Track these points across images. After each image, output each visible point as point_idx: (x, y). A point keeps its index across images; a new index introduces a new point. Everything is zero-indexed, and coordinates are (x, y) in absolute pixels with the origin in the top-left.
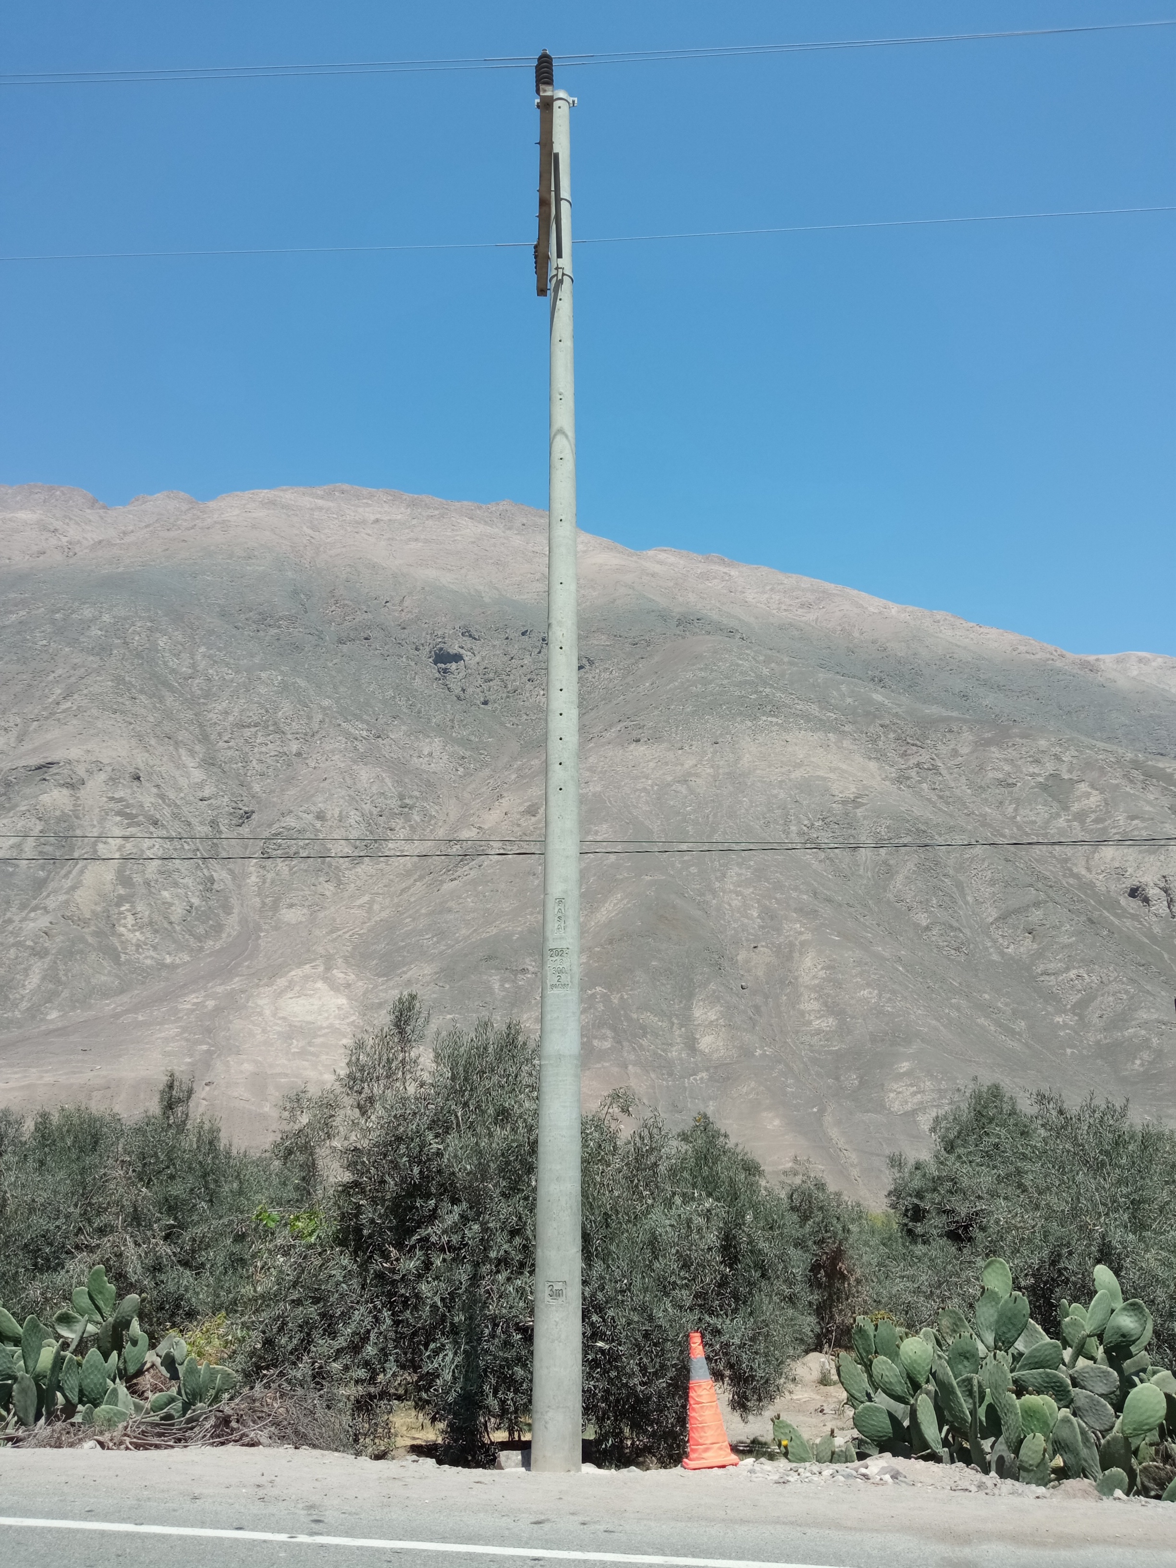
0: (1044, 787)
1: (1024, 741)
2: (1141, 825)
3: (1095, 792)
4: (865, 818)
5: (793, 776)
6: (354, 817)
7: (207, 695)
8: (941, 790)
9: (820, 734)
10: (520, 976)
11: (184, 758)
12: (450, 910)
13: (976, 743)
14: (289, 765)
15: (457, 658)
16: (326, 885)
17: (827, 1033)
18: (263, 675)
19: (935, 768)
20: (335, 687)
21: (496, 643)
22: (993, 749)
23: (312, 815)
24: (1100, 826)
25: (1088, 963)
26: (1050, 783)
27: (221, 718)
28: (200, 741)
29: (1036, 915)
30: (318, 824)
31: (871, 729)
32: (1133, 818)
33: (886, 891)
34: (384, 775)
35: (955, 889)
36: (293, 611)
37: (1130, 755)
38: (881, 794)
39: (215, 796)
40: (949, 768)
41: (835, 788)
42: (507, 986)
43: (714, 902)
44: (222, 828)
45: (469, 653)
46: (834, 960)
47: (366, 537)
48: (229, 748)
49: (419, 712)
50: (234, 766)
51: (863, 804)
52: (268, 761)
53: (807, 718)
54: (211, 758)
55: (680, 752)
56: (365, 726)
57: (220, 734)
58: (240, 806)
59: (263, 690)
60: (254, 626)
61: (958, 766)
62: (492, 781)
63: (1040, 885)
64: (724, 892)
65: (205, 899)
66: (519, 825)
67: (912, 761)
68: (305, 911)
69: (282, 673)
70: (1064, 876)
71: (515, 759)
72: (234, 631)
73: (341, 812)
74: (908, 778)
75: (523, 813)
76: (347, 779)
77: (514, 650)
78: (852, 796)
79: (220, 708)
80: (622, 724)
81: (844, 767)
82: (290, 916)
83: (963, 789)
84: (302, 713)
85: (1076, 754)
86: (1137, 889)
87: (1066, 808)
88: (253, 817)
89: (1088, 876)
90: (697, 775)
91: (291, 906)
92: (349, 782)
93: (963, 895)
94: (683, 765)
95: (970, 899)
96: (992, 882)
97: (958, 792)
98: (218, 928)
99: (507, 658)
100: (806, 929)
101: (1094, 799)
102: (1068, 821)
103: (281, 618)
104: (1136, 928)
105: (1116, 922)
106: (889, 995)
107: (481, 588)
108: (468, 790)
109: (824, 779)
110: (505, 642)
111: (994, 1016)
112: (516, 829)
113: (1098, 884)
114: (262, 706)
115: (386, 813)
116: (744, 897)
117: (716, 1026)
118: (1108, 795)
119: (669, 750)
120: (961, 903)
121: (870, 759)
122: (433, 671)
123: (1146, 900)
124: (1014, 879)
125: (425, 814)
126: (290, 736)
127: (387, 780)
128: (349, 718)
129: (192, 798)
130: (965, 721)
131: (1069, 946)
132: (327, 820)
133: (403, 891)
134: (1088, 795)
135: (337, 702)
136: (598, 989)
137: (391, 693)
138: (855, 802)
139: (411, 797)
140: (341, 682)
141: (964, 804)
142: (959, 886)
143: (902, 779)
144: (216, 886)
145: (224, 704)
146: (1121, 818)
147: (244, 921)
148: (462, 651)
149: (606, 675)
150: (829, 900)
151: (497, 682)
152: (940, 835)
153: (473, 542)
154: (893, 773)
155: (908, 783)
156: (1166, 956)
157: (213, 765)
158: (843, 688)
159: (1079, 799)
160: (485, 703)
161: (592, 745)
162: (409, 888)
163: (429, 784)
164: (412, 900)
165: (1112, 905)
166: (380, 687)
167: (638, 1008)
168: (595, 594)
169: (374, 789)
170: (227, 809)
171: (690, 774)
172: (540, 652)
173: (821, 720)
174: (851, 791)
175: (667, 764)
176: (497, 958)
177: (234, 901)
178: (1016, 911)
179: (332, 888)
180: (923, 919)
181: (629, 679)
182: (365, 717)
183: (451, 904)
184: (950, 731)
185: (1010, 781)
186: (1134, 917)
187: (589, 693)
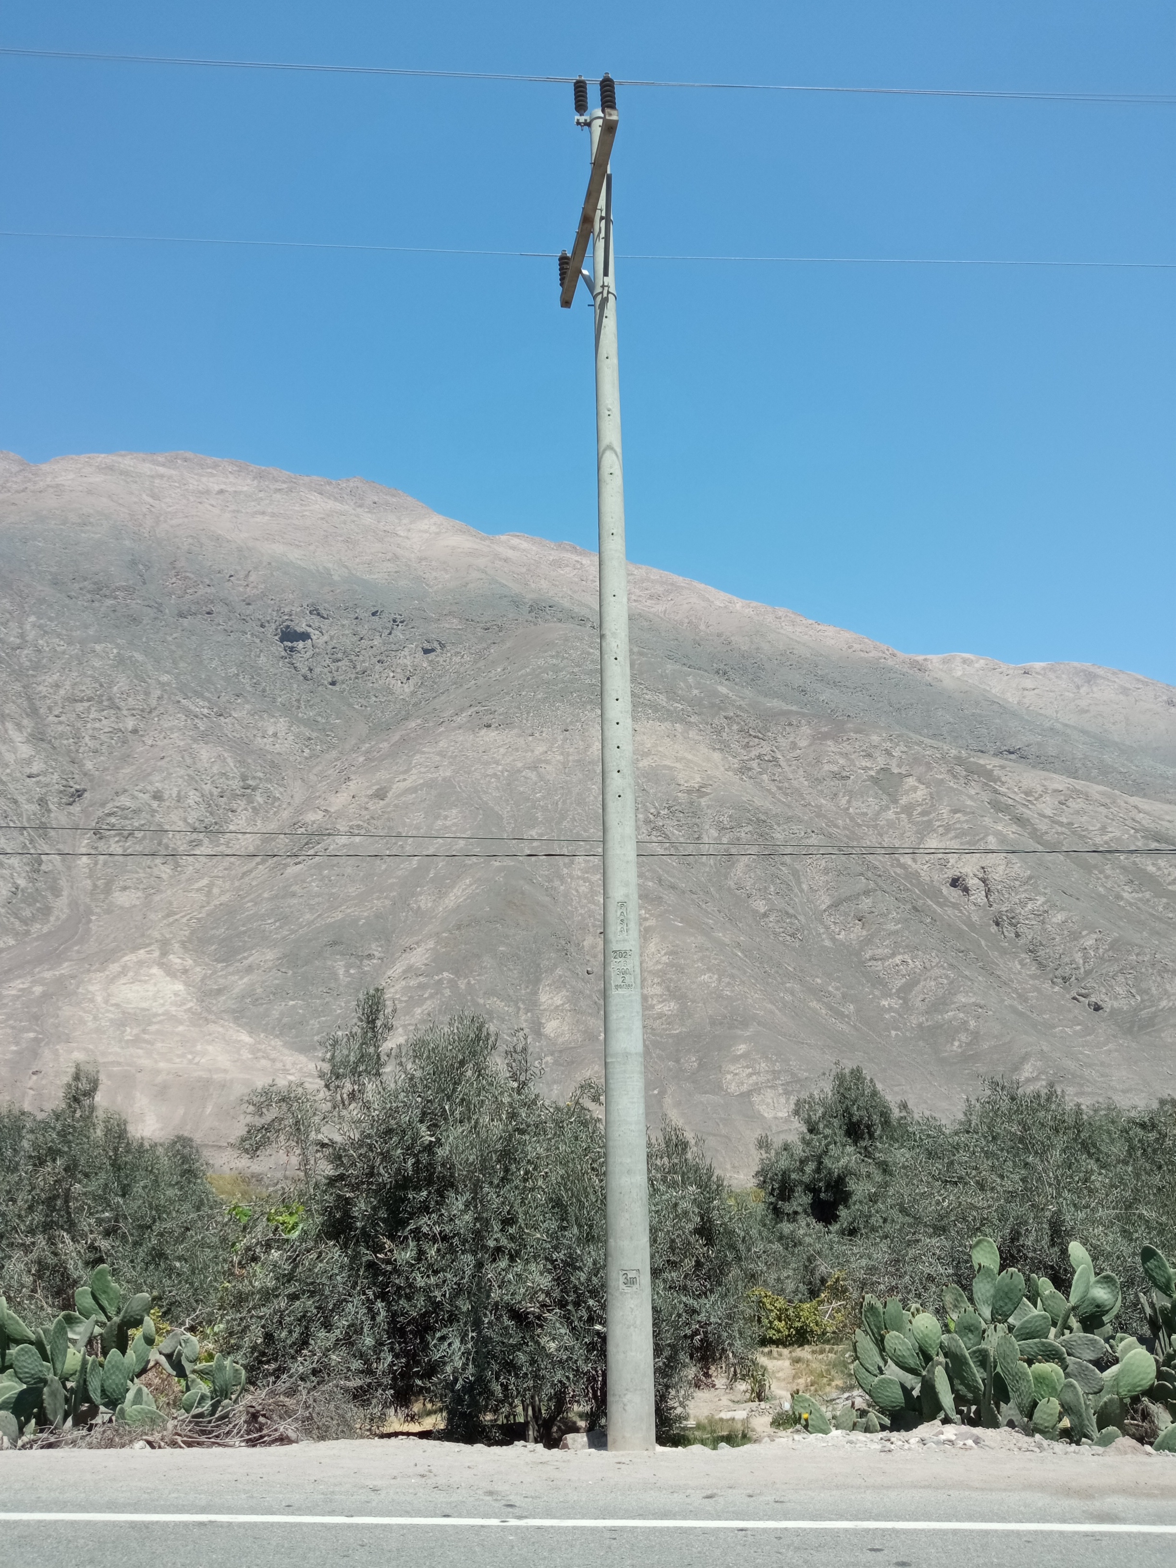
0: (875, 781)
1: (858, 736)
2: (963, 818)
3: (922, 787)
4: (708, 807)
5: (641, 765)
6: (193, 797)
7: (37, 666)
8: (780, 782)
9: (668, 724)
10: (366, 962)
11: (10, 732)
12: (294, 895)
13: (813, 736)
14: (124, 742)
15: (305, 636)
16: (162, 867)
17: (669, 1017)
18: (98, 648)
19: (775, 759)
20: (174, 662)
21: (345, 622)
22: (829, 743)
23: (148, 795)
24: (925, 819)
25: (913, 949)
26: (881, 777)
27: (51, 691)
28: (28, 715)
29: (866, 903)
30: (155, 804)
31: (716, 721)
32: (955, 811)
33: (726, 878)
34: (226, 755)
35: (791, 877)
36: (131, 582)
37: (954, 752)
38: (724, 784)
39: (44, 773)
40: (788, 760)
41: (681, 777)
42: (352, 971)
43: (562, 888)
44: (51, 806)
45: (317, 632)
46: (677, 946)
47: (210, 508)
48: (60, 723)
49: (264, 691)
50: (65, 742)
51: (708, 794)
52: (102, 737)
53: (655, 708)
54: (40, 733)
55: (530, 738)
56: (206, 704)
57: (50, 709)
58: (71, 784)
59: (97, 663)
60: (89, 596)
61: (796, 758)
62: (339, 763)
63: (870, 874)
64: (572, 878)
65: (33, 881)
66: (366, 809)
67: (754, 753)
68: (140, 894)
69: (117, 646)
70: (892, 866)
71: (363, 742)
72: (67, 601)
73: (179, 792)
74: (750, 769)
75: (371, 797)
76: (187, 757)
77: (363, 631)
78: (696, 786)
79: (50, 680)
80: (473, 709)
81: (690, 757)
82: (123, 899)
83: (800, 781)
84: (139, 688)
85: (905, 749)
86: (958, 879)
87: (895, 801)
88: (86, 795)
89: (914, 866)
90: (547, 762)
91: (125, 888)
92: (189, 761)
93: (799, 883)
94: (533, 751)
95: (805, 887)
96: (826, 871)
97: (795, 783)
98: (47, 911)
99: (356, 638)
100: (651, 915)
101: (921, 793)
102: (897, 813)
103: (118, 589)
104: (956, 916)
105: (939, 910)
106: (727, 980)
107: (330, 565)
108: (315, 771)
109: (670, 768)
110: (355, 622)
111: (826, 1000)
112: (364, 813)
113: (923, 874)
114: (96, 680)
115: (228, 793)
116: (591, 883)
117: (562, 1011)
118: (933, 790)
119: (520, 736)
120: (796, 890)
121: (714, 749)
122: (279, 649)
123: (966, 890)
124: (846, 868)
125: (269, 795)
126: (125, 712)
127: (229, 760)
128: (189, 694)
129: (18, 775)
130: (803, 715)
131: (896, 932)
132: (164, 800)
133: (244, 874)
134: (915, 789)
135: (176, 678)
136: (445, 974)
137: (234, 670)
138: (700, 791)
139: (254, 778)
140: (181, 657)
141: (801, 795)
142: (795, 873)
143: (744, 769)
144: (43, 867)
145: (55, 677)
146: (945, 811)
147: (73, 904)
148: (309, 630)
149: (457, 659)
150: (673, 887)
151: (345, 662)
152: (779, 825)
153: (322, 519)
154: (735, 763)
155: (750, 773)
156: (983, 943)
157: (42, 740)
158: (690, 679)
159: (907, 793)
160: (333, 683)
161: (442, 729)
162: (251, 871)
163: (273, 765)
164: (254, 883)
165: (934, 893)
166: (223, 664)
167: (485, 993)
168: (447, 576)
169: (215, 769)
170: (56, 786)
171: (540, 761)
172: (390, 634)
173: (668, 710)
174: (696, 780)
175: (517, 750)
176: (342, 943)
177: (63, 883)
178: (848, 899)
179: (168, 871)
180: (761, 906)
181: (481, 664)
182: (207, 694)
183: (294, 888)
184: (790, 724)
185: (844, 774)
186: (955, 906)
187: (440, 676)
